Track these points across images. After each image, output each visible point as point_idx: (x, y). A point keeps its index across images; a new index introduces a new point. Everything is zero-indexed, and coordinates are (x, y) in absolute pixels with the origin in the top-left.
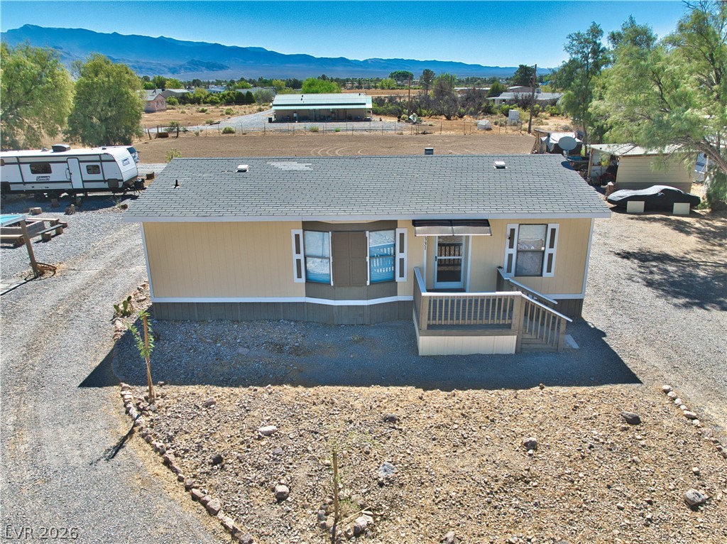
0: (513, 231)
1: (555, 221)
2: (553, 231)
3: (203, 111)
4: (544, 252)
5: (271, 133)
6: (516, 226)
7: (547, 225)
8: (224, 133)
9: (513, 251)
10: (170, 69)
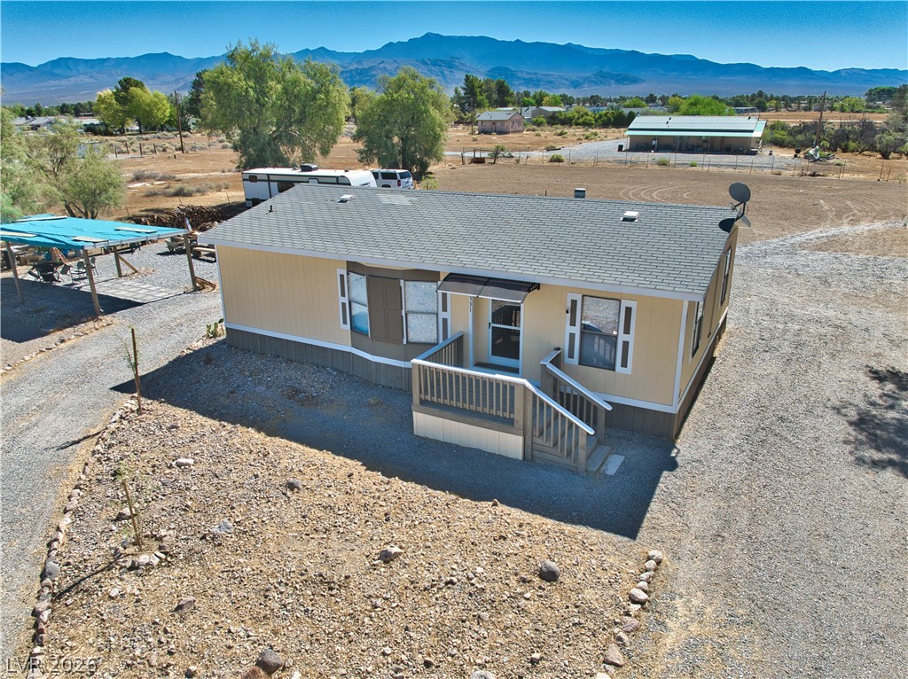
0: (574, 303)
1: (631, 298)
2: (629, 310)
3: (561, 134)
4: (616, 337)
5: (606, 164)
6: (578, 298)
7: (620, 301)
8: (551, 161)
9: (577, 330)
10: (572, 82)
